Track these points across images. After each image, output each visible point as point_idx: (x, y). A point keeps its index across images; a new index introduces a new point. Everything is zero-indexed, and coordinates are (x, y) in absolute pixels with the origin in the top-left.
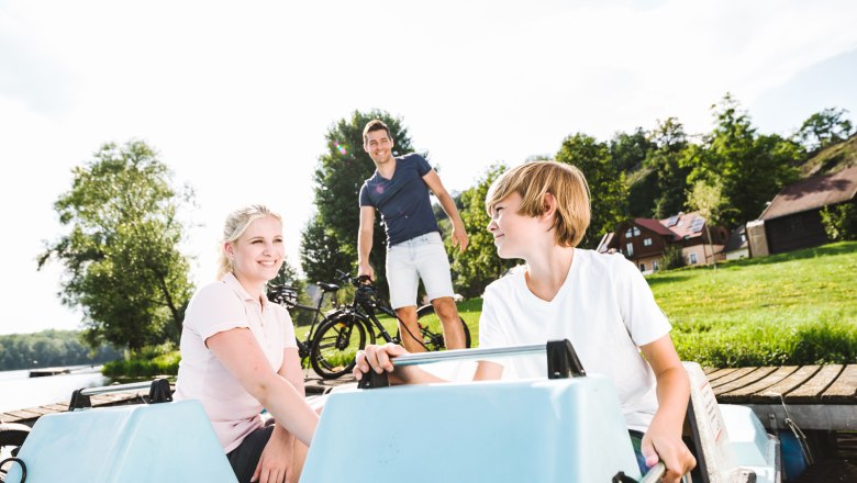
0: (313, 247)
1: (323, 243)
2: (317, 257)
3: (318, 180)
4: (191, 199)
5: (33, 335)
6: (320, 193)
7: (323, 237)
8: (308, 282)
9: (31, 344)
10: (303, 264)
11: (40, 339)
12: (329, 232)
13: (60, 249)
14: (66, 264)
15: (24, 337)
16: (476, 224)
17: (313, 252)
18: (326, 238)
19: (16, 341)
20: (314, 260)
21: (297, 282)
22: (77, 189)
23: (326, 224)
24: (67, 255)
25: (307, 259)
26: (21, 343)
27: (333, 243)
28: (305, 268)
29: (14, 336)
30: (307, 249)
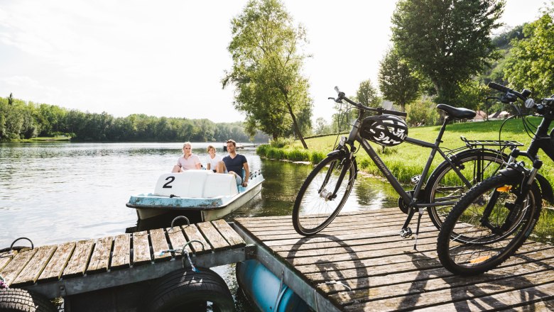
0: (389, 74)
1: (396, 72)
2: (391, 81)
3: (396, 22)
4: (303, 37)
5: (232, 124)
6: (397, 32)
7: (397, 66)
8: (384, 99)
9: (231, 128)
10: (381, 86)
11: (235, 126)
12: (402, 62)
13: (233, 76)
14: (237, 85)
15: (228, 124)
16: (537, 51)
17: (389, 77)
18: (399, 67)
19: (225, 126)
20: (390, 83)
21: (376, 99)
22: (235, 35)
23: (401, 55)
24: (237, 79)
25: (384, 83)
26: (226, 128)
27: (405, 70)
28: (382, 89)
29: (223, 124)
30: (384, 75)
